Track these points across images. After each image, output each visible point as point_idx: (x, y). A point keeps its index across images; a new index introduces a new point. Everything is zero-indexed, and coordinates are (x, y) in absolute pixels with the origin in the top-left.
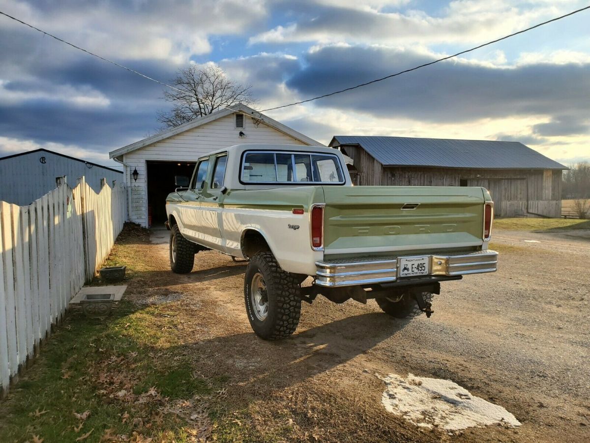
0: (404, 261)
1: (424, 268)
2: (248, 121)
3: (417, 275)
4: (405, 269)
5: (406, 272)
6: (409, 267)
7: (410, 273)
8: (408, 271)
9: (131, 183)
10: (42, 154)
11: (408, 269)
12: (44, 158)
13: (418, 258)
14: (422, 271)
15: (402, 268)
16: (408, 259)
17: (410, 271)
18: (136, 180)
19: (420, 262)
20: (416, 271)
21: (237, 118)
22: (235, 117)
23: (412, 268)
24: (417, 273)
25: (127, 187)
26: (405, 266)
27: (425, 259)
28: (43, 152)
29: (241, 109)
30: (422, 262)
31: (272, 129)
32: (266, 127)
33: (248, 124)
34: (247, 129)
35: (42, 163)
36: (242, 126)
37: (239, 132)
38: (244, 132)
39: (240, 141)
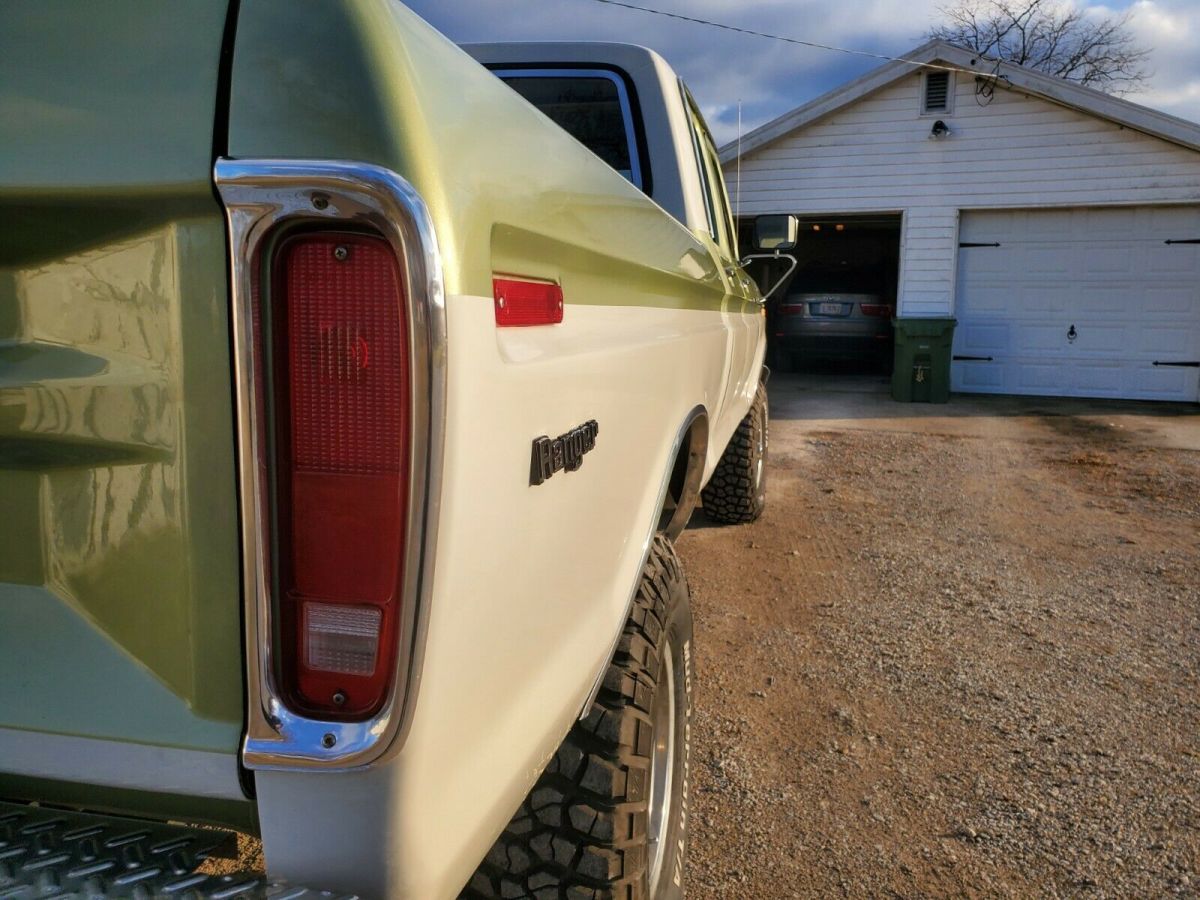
2: (961, 89)
21: (929, 85)
22: (923, 82)
29: (940, 57)
31: (1038, 102)
32: (1017, 101)
33: (961, 96)
34: (959, 111)
36: (944, 106)
37: (932, 123)
38: (947, 122)
39: (934, 149)
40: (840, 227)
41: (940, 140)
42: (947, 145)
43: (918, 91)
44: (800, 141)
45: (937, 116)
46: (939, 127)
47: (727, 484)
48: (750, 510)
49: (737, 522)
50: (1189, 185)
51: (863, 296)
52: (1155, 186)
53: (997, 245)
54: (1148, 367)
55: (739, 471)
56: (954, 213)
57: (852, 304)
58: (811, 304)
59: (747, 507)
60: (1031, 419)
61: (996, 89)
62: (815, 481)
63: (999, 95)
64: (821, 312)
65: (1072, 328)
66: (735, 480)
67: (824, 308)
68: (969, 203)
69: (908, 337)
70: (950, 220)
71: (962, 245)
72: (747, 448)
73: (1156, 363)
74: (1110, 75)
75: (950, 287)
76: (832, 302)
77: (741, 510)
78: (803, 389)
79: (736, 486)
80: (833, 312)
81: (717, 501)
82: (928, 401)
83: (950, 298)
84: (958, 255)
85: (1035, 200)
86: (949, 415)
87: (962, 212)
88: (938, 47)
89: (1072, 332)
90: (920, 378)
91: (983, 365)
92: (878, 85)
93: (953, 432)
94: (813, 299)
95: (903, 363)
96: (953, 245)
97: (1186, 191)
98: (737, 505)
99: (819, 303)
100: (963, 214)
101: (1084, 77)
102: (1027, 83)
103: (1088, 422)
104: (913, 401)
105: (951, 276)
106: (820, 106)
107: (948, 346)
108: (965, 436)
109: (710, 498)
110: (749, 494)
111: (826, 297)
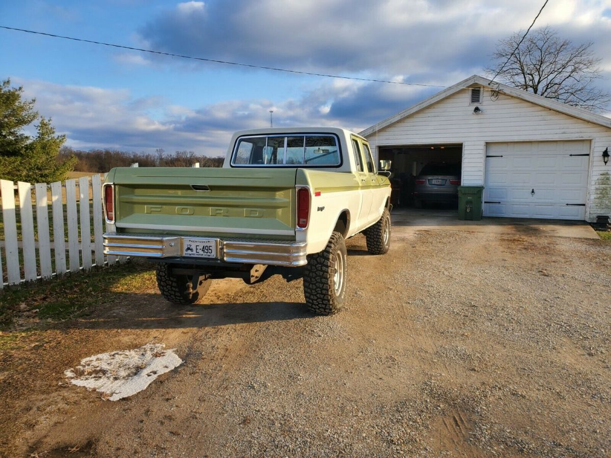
0: (187, 241)
1: (210, 251)
2: (486, 94)
3: (202, 257)
4: (188, 249)
5: (189, 252)
6: (193, 247)
7: (194, 254)
8: (192, 251)
11: (192, 250)
13: (204, 240)
14: (209, 254)
15: (185, 247)
16: (191, 240)
17: (194, 252)
19: (205, 245)
20: (201, 252)
21: (472, 93)
22: (470, 91)
23: (197, 249)
24: (203, 255)
26: (189, 246)
27: (212, 242)
30: (208, 244)
33: (485, 97)
34: (485, 103)
36: (479, 101)
37: (474, 108)
38: (480, 107)
39: (475, 118)
40: (442, 148)
41: (477, 114)
42: (479, 117)
43: (468, 96)
44: (421, 115)
45: (476, 105)
46: (477, 109)
47: (374, 241)
48: (382, 249)
49: (379, 254)
50: (578, 133)
51: (451, 176)
52: (564, 133)
53: (502, 156)
54: (564, 206)
55: (378, 237)
56: (483, 143)
57: (446, 180)
58: (429, 180)
59: (381, 249)
60: (510, 226)
61: (499, 94)
62: (411, 244)
63: (501, 96)
64: (433, 183)
65: (533, 190)
66: (377, 240)
67: (434, 182)
68: (490, 140)
69: (463, 194)
70: (482, 147)
71: (487, 156)
72: (380, 230)
73: (567, 205)
74: (583, 70)
75: (482, 173)
76: (438, 179)
77: (379, 249)
78: (423, 215)
79: (377, 242)
80: (438, 183)
81: (371, 247)
82: (472, 220)
83: (482, 178)
84: (486, 160)
85: (516, 139)
86: (477, 225)
87: (487, 143)
88: (476, 78)
89: (533, 192)
90: (468, 211)
91: (497, 205)
92: (451, 93)
93: (474, 231)
94: (430, 178)
95: (462, 204)
96: (483, 156)
97: (577, 135)
98: (378, 248)
99: (432, 179)
100: (487, 144)
101: (571, 71)
102: (511, 92)
103: (532, 227)
104: (465, 220)
105: (482, 169)
106: (429, 101)
107: (480, 197)
108: (477, 232)
109: (369, 246)
110: (381, 244)
111: (436, 177)
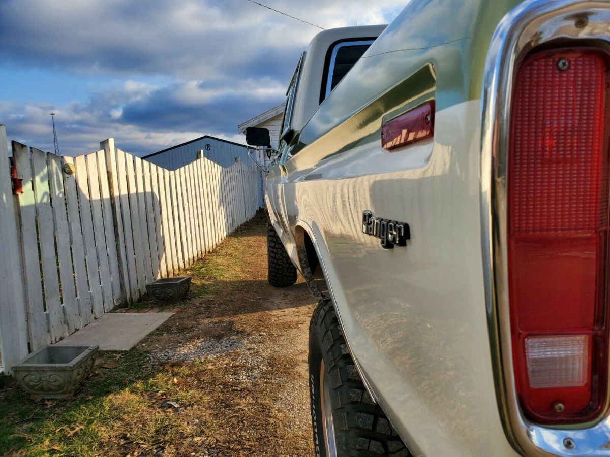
9: (265, 161)
10: (207, 140)
12: (209, 145)
18: (269, 157)
25: (261, 167)
28: (207, 138)
35: (208, 150)
